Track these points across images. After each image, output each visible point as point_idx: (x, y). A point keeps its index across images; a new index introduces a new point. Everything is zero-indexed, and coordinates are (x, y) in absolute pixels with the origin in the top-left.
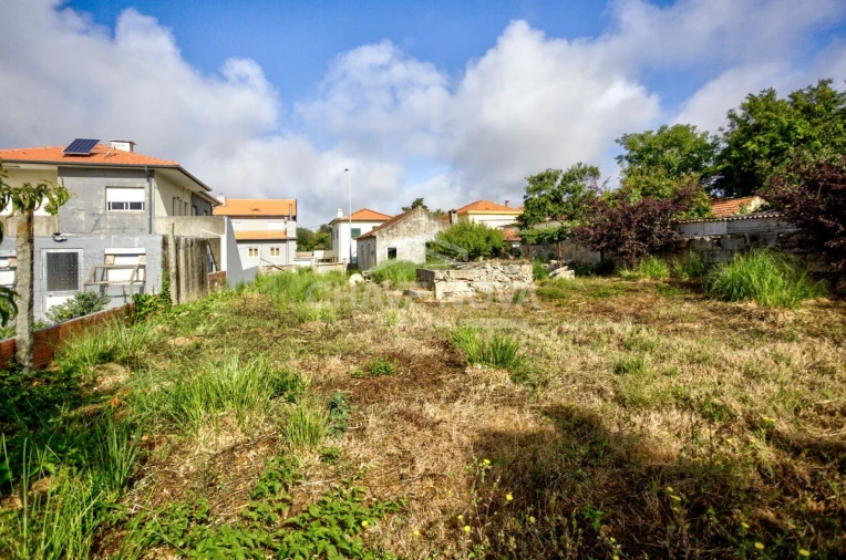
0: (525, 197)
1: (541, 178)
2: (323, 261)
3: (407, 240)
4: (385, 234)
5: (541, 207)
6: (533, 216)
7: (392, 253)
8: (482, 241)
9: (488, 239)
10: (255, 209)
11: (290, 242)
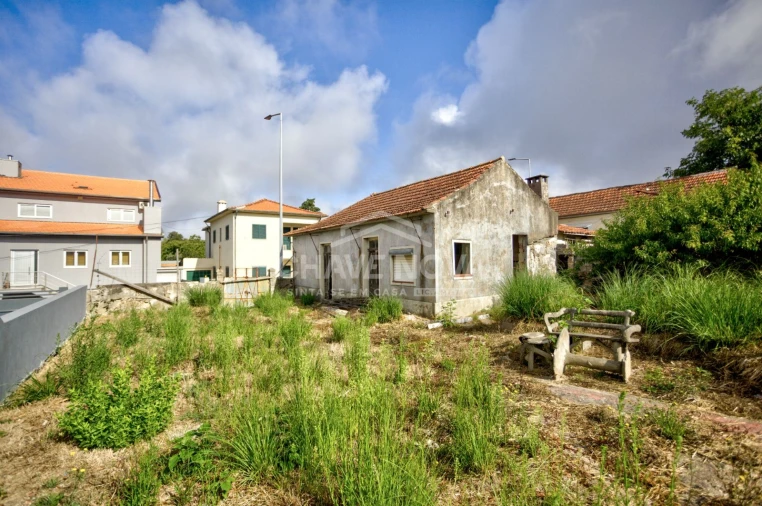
3: (486, 226)
10: (81, 187)
11: (150, 242)
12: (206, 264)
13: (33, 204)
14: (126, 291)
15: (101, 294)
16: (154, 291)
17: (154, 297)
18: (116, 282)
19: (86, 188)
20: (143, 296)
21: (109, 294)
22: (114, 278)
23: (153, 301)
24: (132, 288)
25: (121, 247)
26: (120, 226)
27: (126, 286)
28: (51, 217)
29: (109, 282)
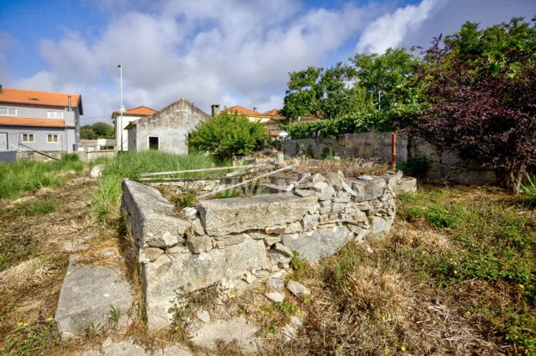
0: (287, 92)
1: (302, 75)
2: (105, 148)
3: (170, 129)
4: (146, 123)
5: (305, 100)
6: (298, 109)
7: (154, 141)
8: (246, 132)
9: (252, 131)
10: (33, 99)
11: (68, 130)
12: (111, 142)
13: (6, 108)
14: (36, 154)
15: (24, 155)
16: (50, 154)
17: (50, 157)
18: (31, 150)
19: (36, 99)
20: (44, 157)
21: (28, 155)
22: (29, 148)
23: (50, 159)
24: (39, 153)
25: (53, 133)
26: (53, 121)
27: (35, 151)
28: (16, 115)
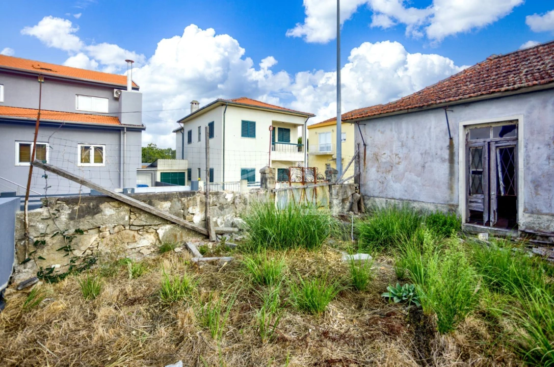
10: (43, 69)
14: (108, 210)
17: (166, 221)
21: (71, 217)
22: (83, 182)
25: (94, 140)
26: (91, 116)
27: (110, 199)
28: (2, 100)
29: (74, 189)
